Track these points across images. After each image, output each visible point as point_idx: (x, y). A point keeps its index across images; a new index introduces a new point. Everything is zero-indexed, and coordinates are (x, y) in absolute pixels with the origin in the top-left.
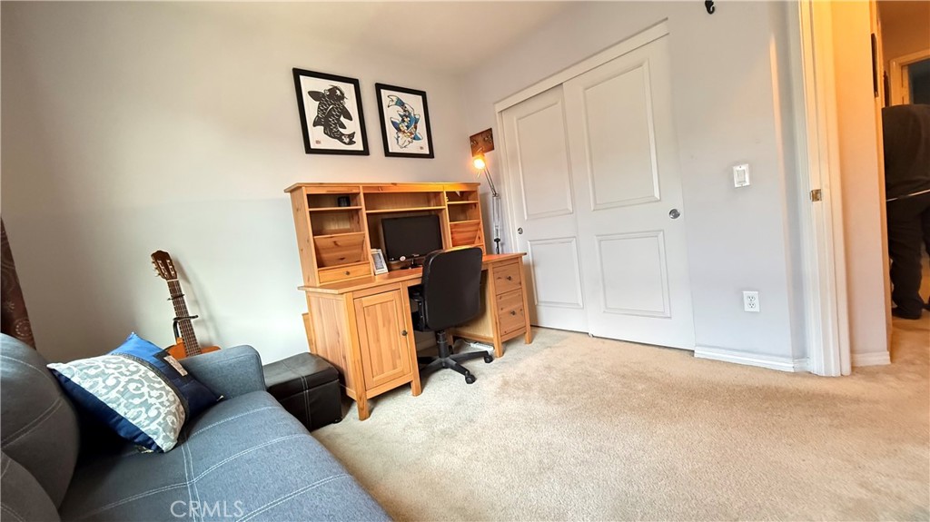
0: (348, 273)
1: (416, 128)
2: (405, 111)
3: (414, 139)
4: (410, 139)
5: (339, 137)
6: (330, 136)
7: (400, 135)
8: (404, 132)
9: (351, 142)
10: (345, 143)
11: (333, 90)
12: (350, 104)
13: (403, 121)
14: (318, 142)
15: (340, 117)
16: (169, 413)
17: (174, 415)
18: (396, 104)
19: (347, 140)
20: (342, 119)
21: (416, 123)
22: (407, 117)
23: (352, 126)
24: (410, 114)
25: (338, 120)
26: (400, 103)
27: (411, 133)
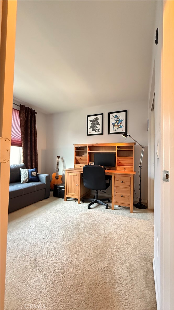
0: (81, 167)
1: (121, 124)
2: (118, 119)
3: (120, 127)
4: (118, 128)
5: (95, 131)
6: (93, 131)
7: (115, 127)
8: (116, 126)
9: (98, 131)
10: (97, 132)
11: (95, 119)
12: (100, 121)
13: (116, 122)
14: (90, 133)
15: (96, 125)
16: (24, 179)
17: (25, 179)
18: (115, 117)
19: (97, 131)
20: (97, 126)
21: (122, 122)
22: (118, 120)
23: (99, 127)
24: (119, 119)
25: (96, 126)
26: (116, 117)
27: (119, 126)
